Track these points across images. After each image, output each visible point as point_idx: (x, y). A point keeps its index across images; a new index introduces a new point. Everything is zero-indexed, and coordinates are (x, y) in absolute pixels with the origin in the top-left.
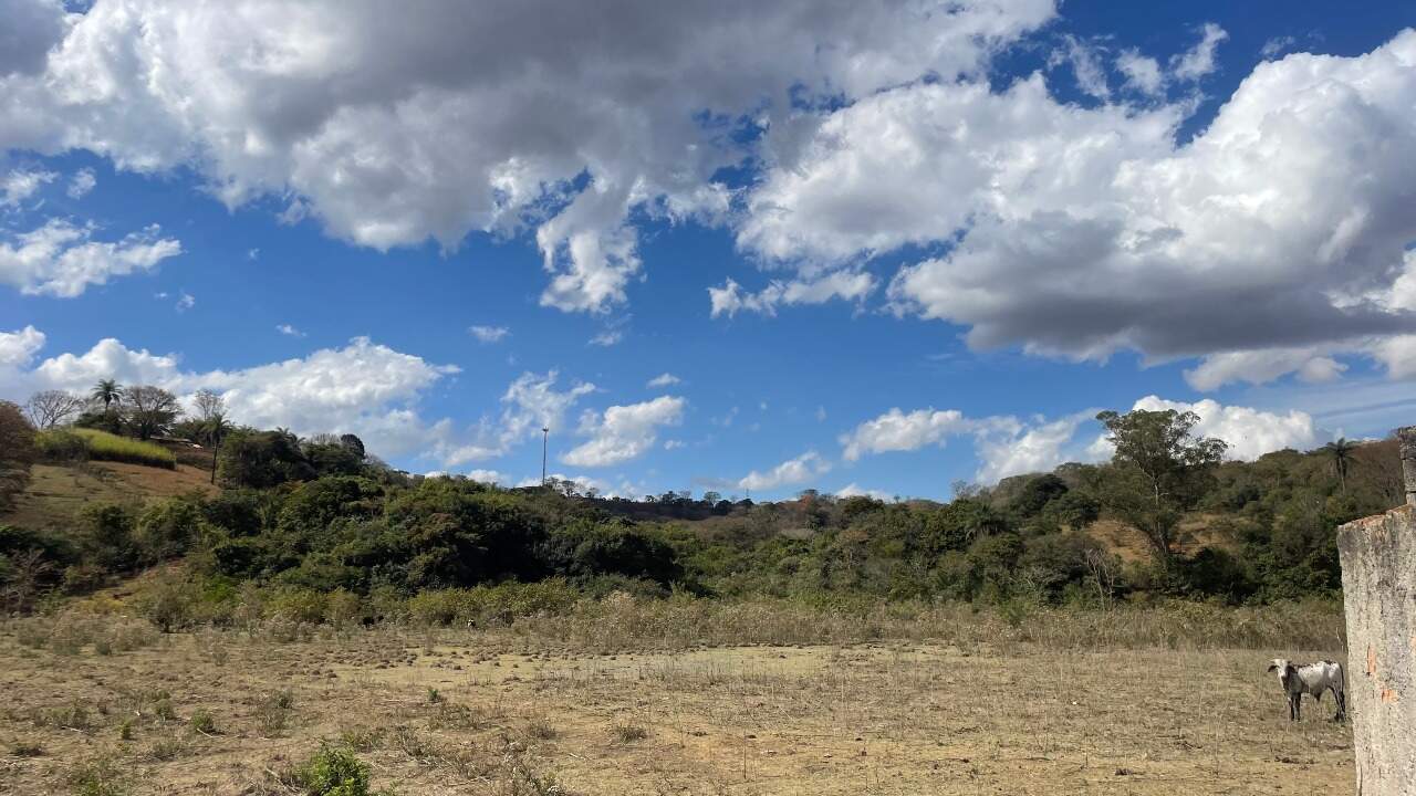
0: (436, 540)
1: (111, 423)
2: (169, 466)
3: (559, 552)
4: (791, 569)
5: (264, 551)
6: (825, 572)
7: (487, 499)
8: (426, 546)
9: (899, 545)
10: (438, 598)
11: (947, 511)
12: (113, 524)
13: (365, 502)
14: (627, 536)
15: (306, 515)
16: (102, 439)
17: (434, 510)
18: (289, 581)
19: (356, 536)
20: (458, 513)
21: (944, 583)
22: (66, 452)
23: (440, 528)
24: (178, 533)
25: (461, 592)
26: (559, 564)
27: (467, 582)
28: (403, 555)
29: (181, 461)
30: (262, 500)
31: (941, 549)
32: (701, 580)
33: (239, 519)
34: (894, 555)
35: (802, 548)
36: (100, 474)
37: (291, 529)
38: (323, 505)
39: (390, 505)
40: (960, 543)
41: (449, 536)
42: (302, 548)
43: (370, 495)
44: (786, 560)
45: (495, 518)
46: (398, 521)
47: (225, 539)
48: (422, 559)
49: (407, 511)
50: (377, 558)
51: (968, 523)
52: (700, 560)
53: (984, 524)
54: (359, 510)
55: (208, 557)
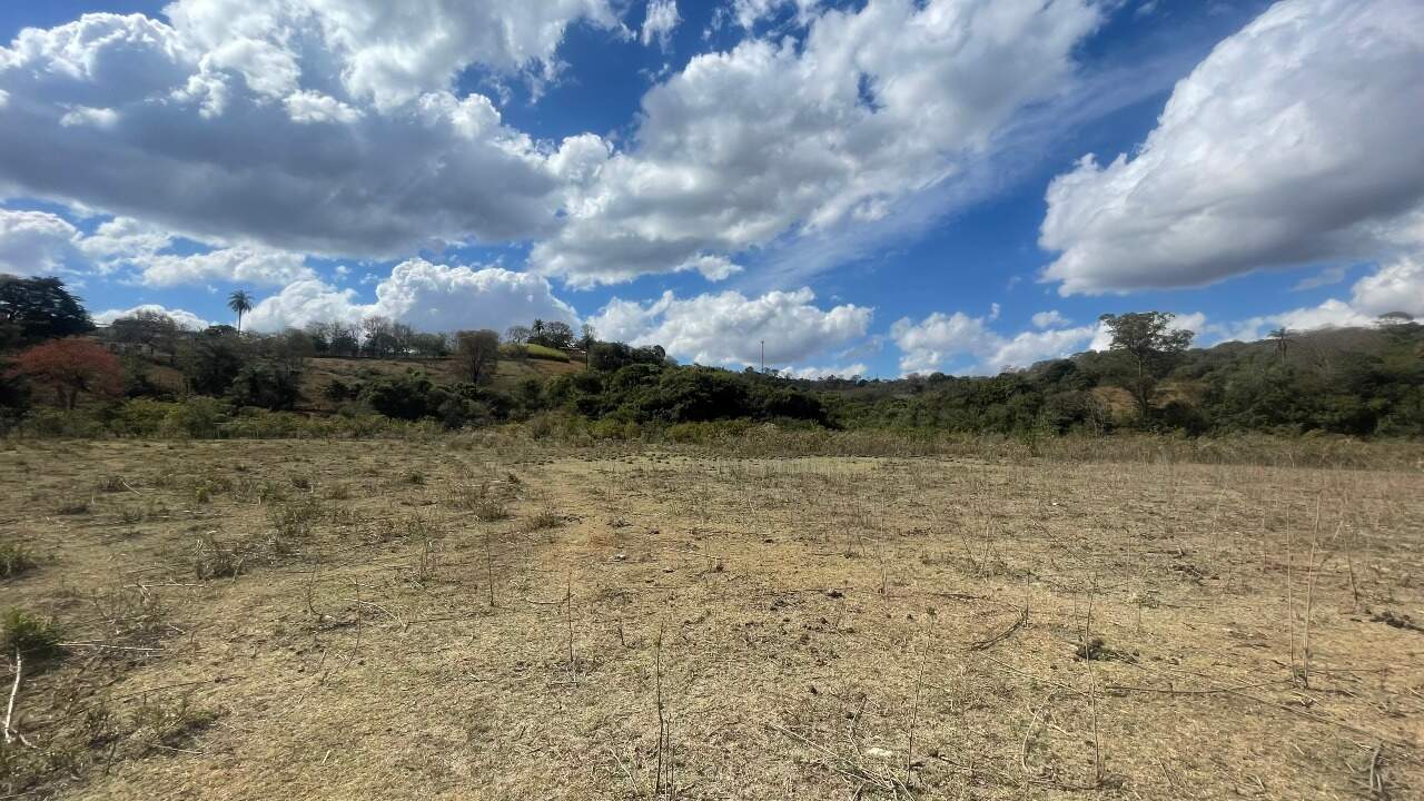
0: (684, 396)
1: (542, 341)
2: (566, 361)
3: (754, 404)
4: (893, 415)
5: (600, 401)
6: (914, 417)
7: (715, 375)
8: (680, 400)
9: (963, 401)
10: (683, 428)
11: (994, 380)
12: (532, 388)
13: (651, 377)
14: (792, 396)
15: (624, 383)
16: (536, 348)
17: (684, 380)
18: (612, 417)
19: (645, 395)
20: (698, 382)
21: (988, 423)
22: (519, 355)
23: (687, 390)
24: (561, 392)
25: (694, 424)
26: (755, 410)
27: (698, 418)
28: (669, 404)
29: (573, 359)
30: (603, 377)
31: (989, 403)
32: (837, 421)
33: (591, 385)
34: (958, 406)
35: (904, 403)
36: (532, 365)
37: (616, 391)
38: (631, 379)
39: (664, 378)
40: (1001, 398)
41: (692, 394)
42: (620, 401)
43: (654, 373)
44: (891, 410)
45: (719, 385)
46: (666, 386)
47: (582, 395)
48: (678, 407)
49: (671, 381)
50: (655, 406)
51: (1007, 387)
52: (841, 411)
53: (1018, 387)
54: (648, 381)
55: (573, 404)
